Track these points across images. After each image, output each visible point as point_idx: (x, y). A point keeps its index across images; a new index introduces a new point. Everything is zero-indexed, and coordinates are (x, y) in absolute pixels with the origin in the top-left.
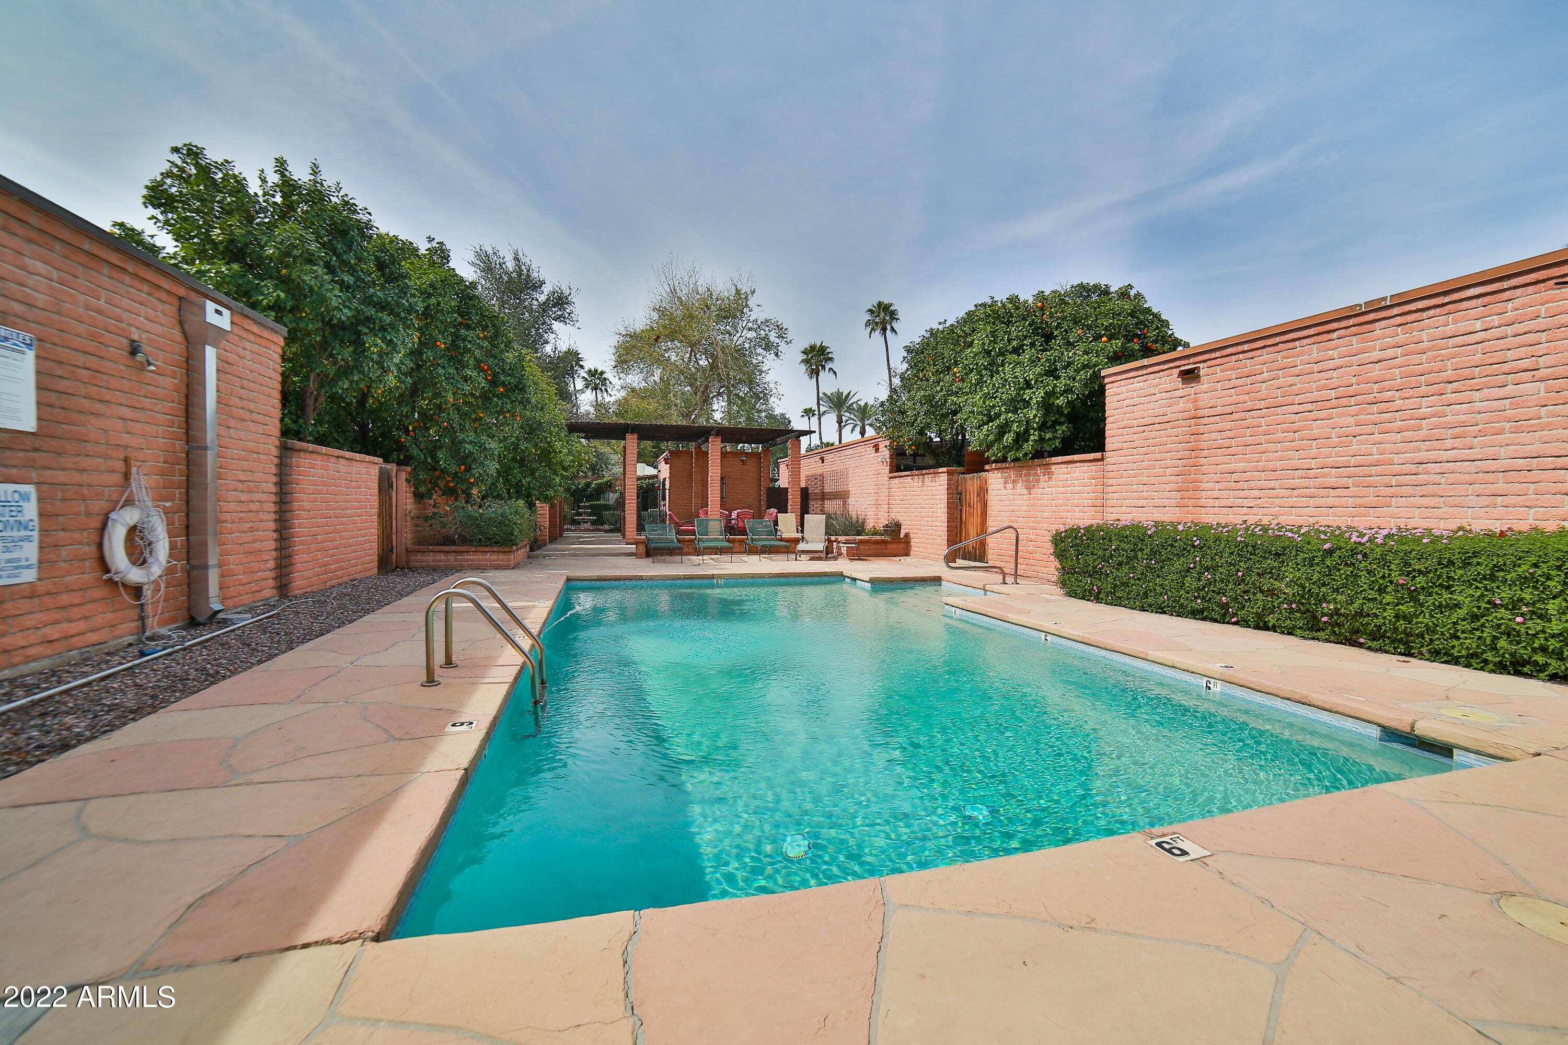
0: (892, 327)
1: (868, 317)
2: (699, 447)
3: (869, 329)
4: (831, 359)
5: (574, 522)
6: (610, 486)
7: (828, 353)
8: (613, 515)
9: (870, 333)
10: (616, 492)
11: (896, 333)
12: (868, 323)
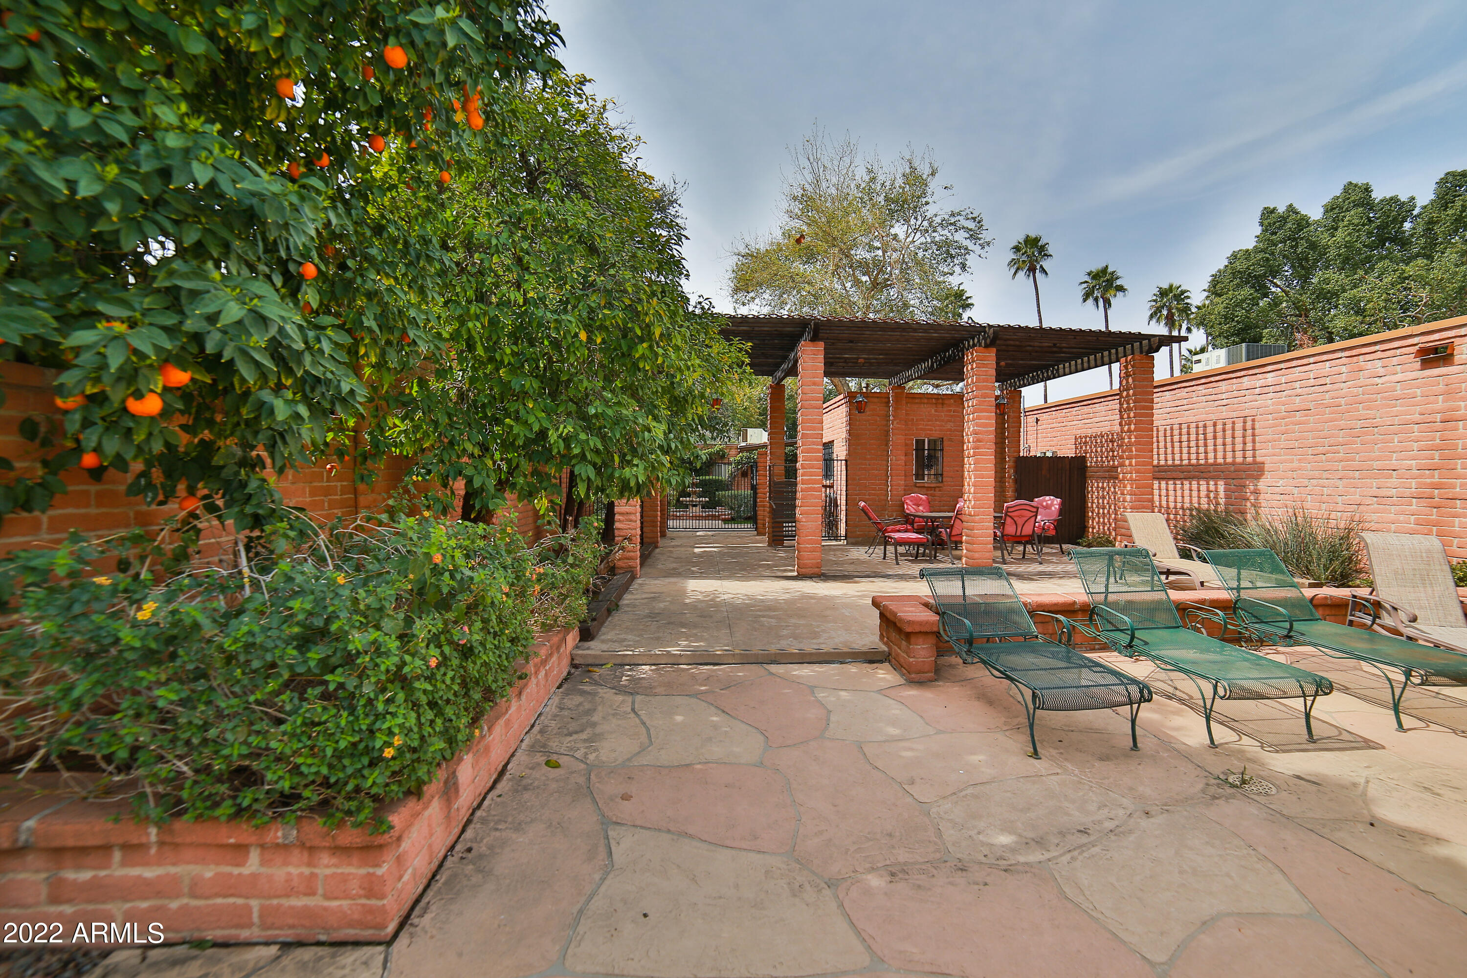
0: (1041, 267)
1: (1012, 256)
2: (901, 387)
3: (1013, 270)
4: (969, 306)
5: (679, 504)
6: (723, 457)
7: (967, 298)
8: (735, 497)
9: (1015, 274)
10: (730, 464)
11: (1046, 274)
12: (1013, 262)
